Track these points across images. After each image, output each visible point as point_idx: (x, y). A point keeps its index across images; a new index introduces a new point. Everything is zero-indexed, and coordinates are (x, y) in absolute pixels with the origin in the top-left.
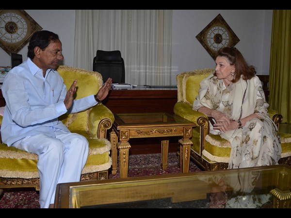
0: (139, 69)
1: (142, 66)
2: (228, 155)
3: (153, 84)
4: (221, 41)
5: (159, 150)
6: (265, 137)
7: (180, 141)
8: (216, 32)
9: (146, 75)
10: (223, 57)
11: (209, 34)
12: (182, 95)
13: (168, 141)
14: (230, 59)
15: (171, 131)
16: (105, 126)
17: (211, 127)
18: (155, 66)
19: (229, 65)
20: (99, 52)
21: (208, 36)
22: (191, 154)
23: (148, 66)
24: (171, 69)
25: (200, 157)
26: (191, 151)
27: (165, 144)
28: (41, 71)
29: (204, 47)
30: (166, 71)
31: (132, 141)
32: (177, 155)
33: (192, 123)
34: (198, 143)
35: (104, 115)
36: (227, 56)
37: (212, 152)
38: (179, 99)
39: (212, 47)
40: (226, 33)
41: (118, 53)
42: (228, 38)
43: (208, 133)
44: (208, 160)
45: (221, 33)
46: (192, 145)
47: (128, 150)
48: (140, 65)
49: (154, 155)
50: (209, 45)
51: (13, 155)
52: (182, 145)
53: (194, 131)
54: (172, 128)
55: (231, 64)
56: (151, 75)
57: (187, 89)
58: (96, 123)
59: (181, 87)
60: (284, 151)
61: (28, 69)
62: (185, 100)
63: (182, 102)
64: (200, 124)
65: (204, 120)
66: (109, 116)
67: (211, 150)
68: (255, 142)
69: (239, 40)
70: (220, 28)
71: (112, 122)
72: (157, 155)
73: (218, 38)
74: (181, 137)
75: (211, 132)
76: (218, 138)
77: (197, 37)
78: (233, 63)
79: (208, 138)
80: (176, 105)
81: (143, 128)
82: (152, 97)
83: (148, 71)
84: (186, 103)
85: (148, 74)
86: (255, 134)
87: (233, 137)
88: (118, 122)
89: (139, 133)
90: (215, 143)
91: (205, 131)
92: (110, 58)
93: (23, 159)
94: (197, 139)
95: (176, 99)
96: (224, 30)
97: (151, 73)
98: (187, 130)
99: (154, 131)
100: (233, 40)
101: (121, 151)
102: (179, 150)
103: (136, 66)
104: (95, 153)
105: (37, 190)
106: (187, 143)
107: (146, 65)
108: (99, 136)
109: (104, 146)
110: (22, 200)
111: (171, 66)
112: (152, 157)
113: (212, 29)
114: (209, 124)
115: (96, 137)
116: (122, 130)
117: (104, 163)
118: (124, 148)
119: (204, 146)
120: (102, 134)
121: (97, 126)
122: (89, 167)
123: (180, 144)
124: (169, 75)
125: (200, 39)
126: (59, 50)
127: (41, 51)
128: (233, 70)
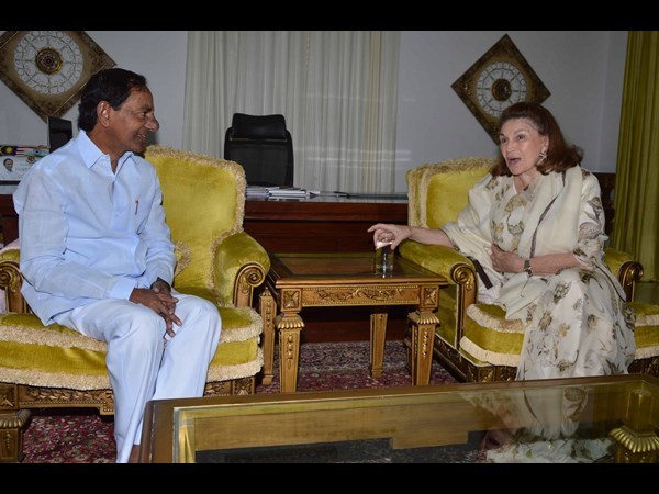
0: (325, 155)
1: (331, 149)
2: (518, 350)
3: (355, 190)
4: (508, 96)
5: (365, 334)
7: (413, 316)
8: (497, 76)
9: (339, 170)
11: (481, 78)
12: (418, 215)
13: (385, 315)
15: (393, 292)
16: (250, 280)
17: (482, 287)
18: (360, 148)
20: (237, 117)
21: (479, 84)
22: (436, 345)
23: (343, 149)
24: (394, 156)
25: (455, 352)
26: (436, 338)
27: (379, 323)
28: (106, 160)
29: (469, 107)
30: (383, 160)
31: (307, 314)
32: (405, 346)
33: (439, 276)
34: (451, 322)
35: (247, 255)
37: (480, 342)
39: (487, 109)
40: (521, 77)
41: (278, 121)
42: (523, 88)
43: (475, 301)
44: (473, 359)
45: (508, 77)
46: (438, 325)
47: (298, 332)
48: (326, 146)
49: (354, 344)
50: (482, 103)
51: (53, 340)
52: (416, 325)
53: (443, 294)
54: (393, 287)
56: (351, 170)
57: (429, 203)
58: (231, 274)
59: (417, 196)
60: (640, 344)
64: (457, 280)
65: (466, 270)
66: (258, 258)
67: (480, 338)
68: (564, 329)
69: (549, 94)
70: (507, 66)
71: (265, 271)
72: (361, 344)
73: (501, 90)
74: (413, 308)
77: (454, 86)
79: (473, 312)
81: (330, 285)
82: (352, 218)
83: (343, 159)
85: (343, 166)
88: (278, 271)
89: (322, 297)
90: (489, 323)
91: (468, 296)
92: (262, 131)
94: (450, 312)
96: (516, 71)
97: (351, 164)
98: (428, 293)
99: (355, 293)
100: (535, 93)
101: (284, 335)
102: (409, 336)
103: (317, 148)
104: (228, 339)
105: (102, 413)
106: (426, 321)
107: (340, 147)
108: (235, 302)
109: (249, 323)
110: (69, 433)
111: (394, 149)
112: (349, 349)
113: (489, 69)
114: (476, 281)
115: (230, 305)
116: (285, 288)
117: (246, 361)
118: (292, 326)
119: (465, 326)
120: (243, 297)
121: (233, 279)
122: (215, 369)
123: (413, 323)
124: (390, 170)
125: (461, 89)
126: (150, 109)
127: (112, 111)
128: (543, 146)
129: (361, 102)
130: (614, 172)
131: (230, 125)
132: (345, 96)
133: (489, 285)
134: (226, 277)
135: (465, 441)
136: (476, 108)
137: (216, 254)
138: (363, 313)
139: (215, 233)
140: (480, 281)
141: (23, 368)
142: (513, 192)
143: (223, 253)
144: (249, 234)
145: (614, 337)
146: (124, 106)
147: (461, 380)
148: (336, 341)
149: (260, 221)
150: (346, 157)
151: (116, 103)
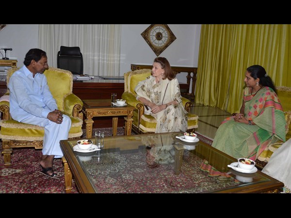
0: (94, 56)
1: (96, 53)
2: (155, 127)
3: (105, 75)
4: (161, 38)
5: (111, 125)
6: (176, 118)
7: (125, 118)
8: (157, 31)
9: (99, 63)
11: (152, 32)
12: (128, 88)
13: (117, 118)
15: (120, 112)
16: (78, 109)
17: (146, 110)
18: (107, 53)
21: (151, 34)
22: (132, 127)
23: (101, 53)
25: (138, 129)
26: (133, 125)
27: (115, 120)
28: (32, 74)
29: (147, 42)
30: (116, 58)
31: (94, 119)
32: (123, 128)
33: (133, 107)
34: (137, 120)
35: (77, 101)
37: (145, 126)
38: (126, 90)
39: (154, 43)
40: (166, 32)
41: (78, 49)
42: (167, 36)
43: (143, 114)
44: (143, 130)
45: (161, 32)
46: (133, 121)
47: (92, 124)
48: (94, 52)
49: (107, 128)
50: (152, 41)
51: (22, 127)
52: (127, 121)
53: (135, 112)
54: (120, 110)
56: (104, 63)
57: (131, 84)
58: (72, 107)
59: (127, 82)
60: (189, 125)
61: (23, 72)
62: (129, 92)
63: (127, 92)
64: (138, 108)
65: (141, 105)
66: (79, 102)
67: (144, 124)
68: (169, 121)
69: (176, 38)
71: (82, 106)
72: (109, 128)
73: (159, 36)
74: (126, 116)
75: (145, 113)
76: (150, 117)
77: (142, 34)
78: (163, 67)
79: (143, 117)
80: (124, 94)
81: (102, 110)
83: (101, 58)
84: (130, 93)
85: (100, 61)
88: (85, 106)
89: (99, 114)
90: (147, 120)
91: (142, 112)
93: (28, 129)
94: (137, 117)
95: (123, 89)
96: (164, 30)
97: (104, 60)
98: (130, 112)
99: (108, 113)
100: (171, 38)
101: (88, 125)
102: (124, 125)
103: (91, 53)
104: (73, 126)
105: (36, 148)
106: (130, 120)
107: (99, 52)
108: (73, 115)
109: (79, 121)
110: (21, 156)
112: (105, 130)
113: (155, 28)
114: (144, 108)
115: (71, 116)
116: (88, 111)
117: (79, 132)
118: (90, 123)
119: (140, 122)
120: (75, 114)
121: (72, 109)
122: (70, 134)
123: (125, 121)
124: (118, 62)
125: (144, 36)
126: (46, 62)
127: (35, 62)
128: (163, 72)
129: (107, 40)
130: (197, 67)
131: (59, 50)
132: (101, 37)
133: (148, 109)
134: (70, 108)
135: (138, 148)
136: (150, 43)
137: (65, 100)
138: (111, 118)
139: (64, 94)
140: (145, 108)
141: (13, 135)
142: (155, 83)
143: (67, 101)
144: (75, 94)
145: (182, 123)
146: (39, 61)
147: (137, 134)
148: (101, 128)
150: (102, 57)
151: (37, 60)
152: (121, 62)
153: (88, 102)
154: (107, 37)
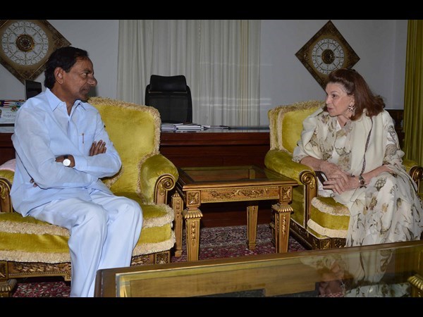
0: (213, 102)
2: (346, 227)
3: (234, 124)
4: (332, 61)
5: (244, 221)
6: (399, 200)
7: (275, 207)
8: (325, 48)
9: (223, 111)
10: (336, 84)
11: (315, 49)
12: (277, 140)
13: (257, 207)
14: (347, 86)
15: (262, 192)
16: (165, 186)
17: (320, 186)
18: (236, 97)
19: (345, 95)
20: (154, 78)
21: (314, 53)
22: (291, 226)
24: (259, 102)
25: (304, 230)
26: (292, 221)
27: (253, 212)
30: (252, 105)
31: (204, 208)
32: (270, 228)
33: (292, 180)
34: (301, 210)
35: (163, 169)
36: (343, 82)
37: (321, 223)
38: (273, 146)
39: (319, 70)
40: (340, 48)
41: (182, 79)
42: (342, 55)
43: (316, 195)
44: (317, 234)
45: (332, 48)
46: (292, 213)
47: (199, 220)
48: (213, 96)
49: (236, 228)
50: (315, 66)
51: (31, 229)
52: (278, 213)
53: (295, 192)
54: (262, 188)
55: (348, 94)
56: (231, 111)
57: (284, 131)
58: (152, 182)
59: (275, 127)
62: (281, 148)
63: (277, 149)
64: (304, 182)
65: (310, 175)
66: (170, 171)
67: (320, 220)
68: (385, 208)
69: (359, 59)
70: (331, 41)
71: (175, 180)
72: (241, 227)
73: (328, 57)
74: (275, 202)
75: (319, 193)
76: (330, 201)
77: (297, 55)
78: (352, 91)
79: (315, 202)
80: (268, 154)
81: (220, 188)
82: (233, 143)
83: (225, 105)
84: (283, 151)
85: (225, 109)
86: (385, 196)
87: (353, 201)
88: (184, 179)
89: (214, 196)
90: (327, 209)
91: (312, 192)
92: (170, 86)
93: (45, 235)
94: (300, 204)
95: (268, 145)
96: (337, 44)
97: (231, 107)
98: (285, 191)
99: (236, 193)
100: (350, 58)
101: (189, 222)
102: (273, 220)
103: (208, 98)
104: (151, 225)
105: (66, 279)
106: (284, 210)
107: (223, 96)
108: (156, 201)
109: (165, 214)
110: (44, 295)
111: (259, 97)
112: (233, 231)
113: (320, 43)
114: (316, 182)
115: (151, 203)
116: (189, 191)
117: (164, 240)
118: (194, 217)
120: (161, 198)
121: (153, 186)
122: (143, 246)
123: (275, 212)
124: (257, 110)
125: (303, 57)
128: (351, 102)
129: (236, 66)
131: (149, 83)
132: (225, 63)
134: (149, 184)
136: (312, 69)
137: (142, 169)
138: (242, 206)
139: (141, 155)
141: (11, 250)
143: (146, 169)
144: (164, 155)
145: (412, 214)
146: (72, 69)
147: (308, 248)
148: (224, 226)
149: (171, 146)
150: (227, 103)
151: (67, 68)
152: (261, 109)
153: (192, 172)
154: (236, 63)
